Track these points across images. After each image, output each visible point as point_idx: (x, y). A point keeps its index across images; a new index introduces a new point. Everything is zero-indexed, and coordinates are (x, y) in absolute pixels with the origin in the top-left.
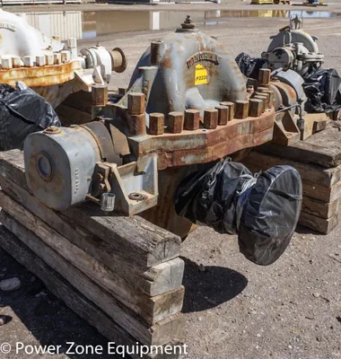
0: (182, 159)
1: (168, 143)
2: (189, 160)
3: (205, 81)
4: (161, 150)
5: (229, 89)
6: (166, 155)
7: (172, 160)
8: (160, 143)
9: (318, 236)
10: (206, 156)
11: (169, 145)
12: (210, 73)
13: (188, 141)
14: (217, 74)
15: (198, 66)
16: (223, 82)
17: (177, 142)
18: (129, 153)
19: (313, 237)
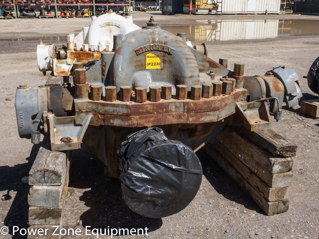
0: (111, 121)
1: (100, 107)
2: (117, 122)
3: (158, 67)
4: (95, 111)
5: (180, 75)
6: (100, 116)
7: (104, 120)
8: (94, 107)
9: (259, 215)
10: (130, 122)
11: (101, 109)
12: (164, 61)
13: (115, 109)
14: (170, 62)
15: (150, 54)
16: (176, 69)
17: (106, 108)
18: (71, 109)
19: (253, 214)
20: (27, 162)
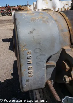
20: (12, 77)
